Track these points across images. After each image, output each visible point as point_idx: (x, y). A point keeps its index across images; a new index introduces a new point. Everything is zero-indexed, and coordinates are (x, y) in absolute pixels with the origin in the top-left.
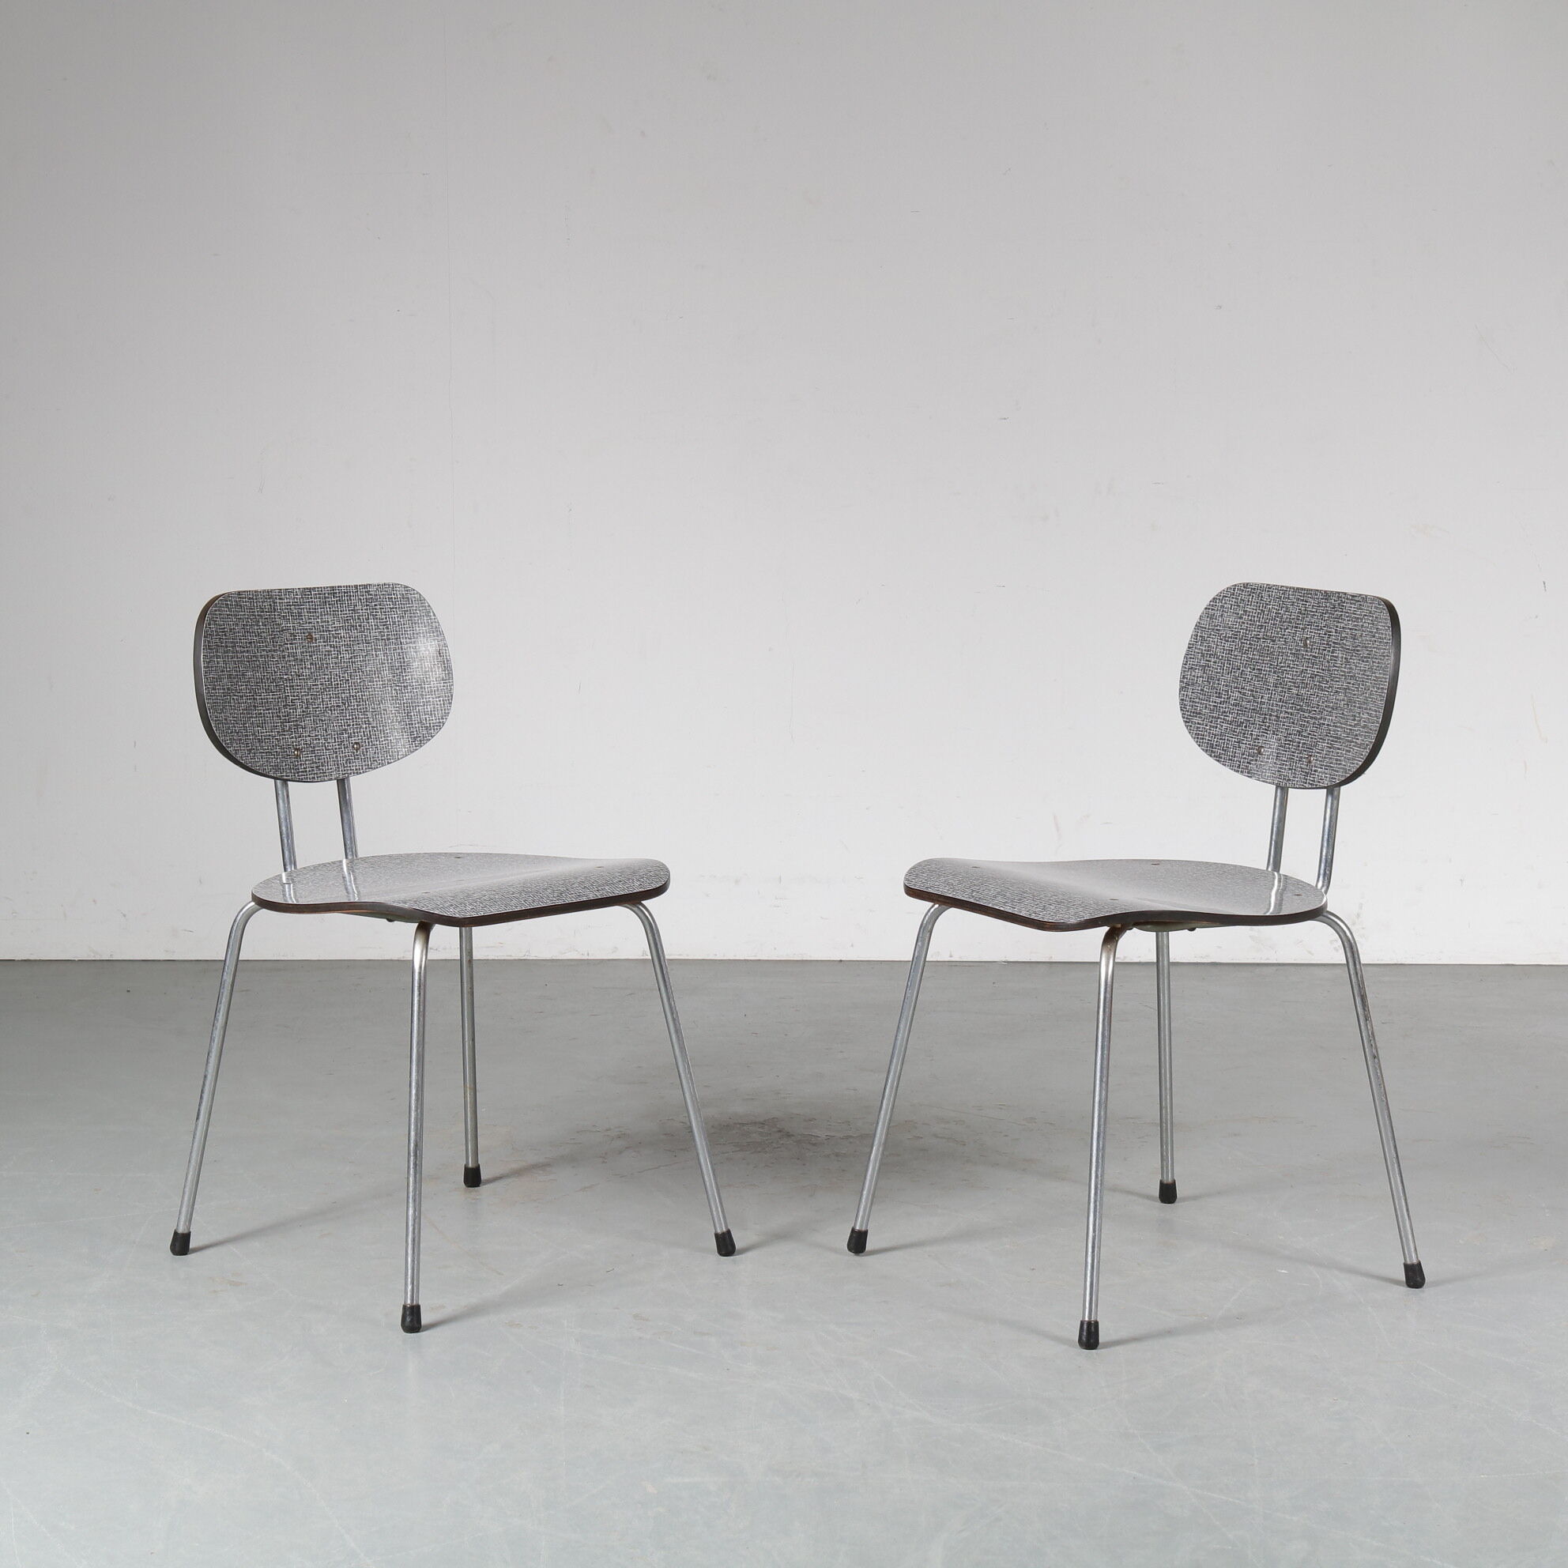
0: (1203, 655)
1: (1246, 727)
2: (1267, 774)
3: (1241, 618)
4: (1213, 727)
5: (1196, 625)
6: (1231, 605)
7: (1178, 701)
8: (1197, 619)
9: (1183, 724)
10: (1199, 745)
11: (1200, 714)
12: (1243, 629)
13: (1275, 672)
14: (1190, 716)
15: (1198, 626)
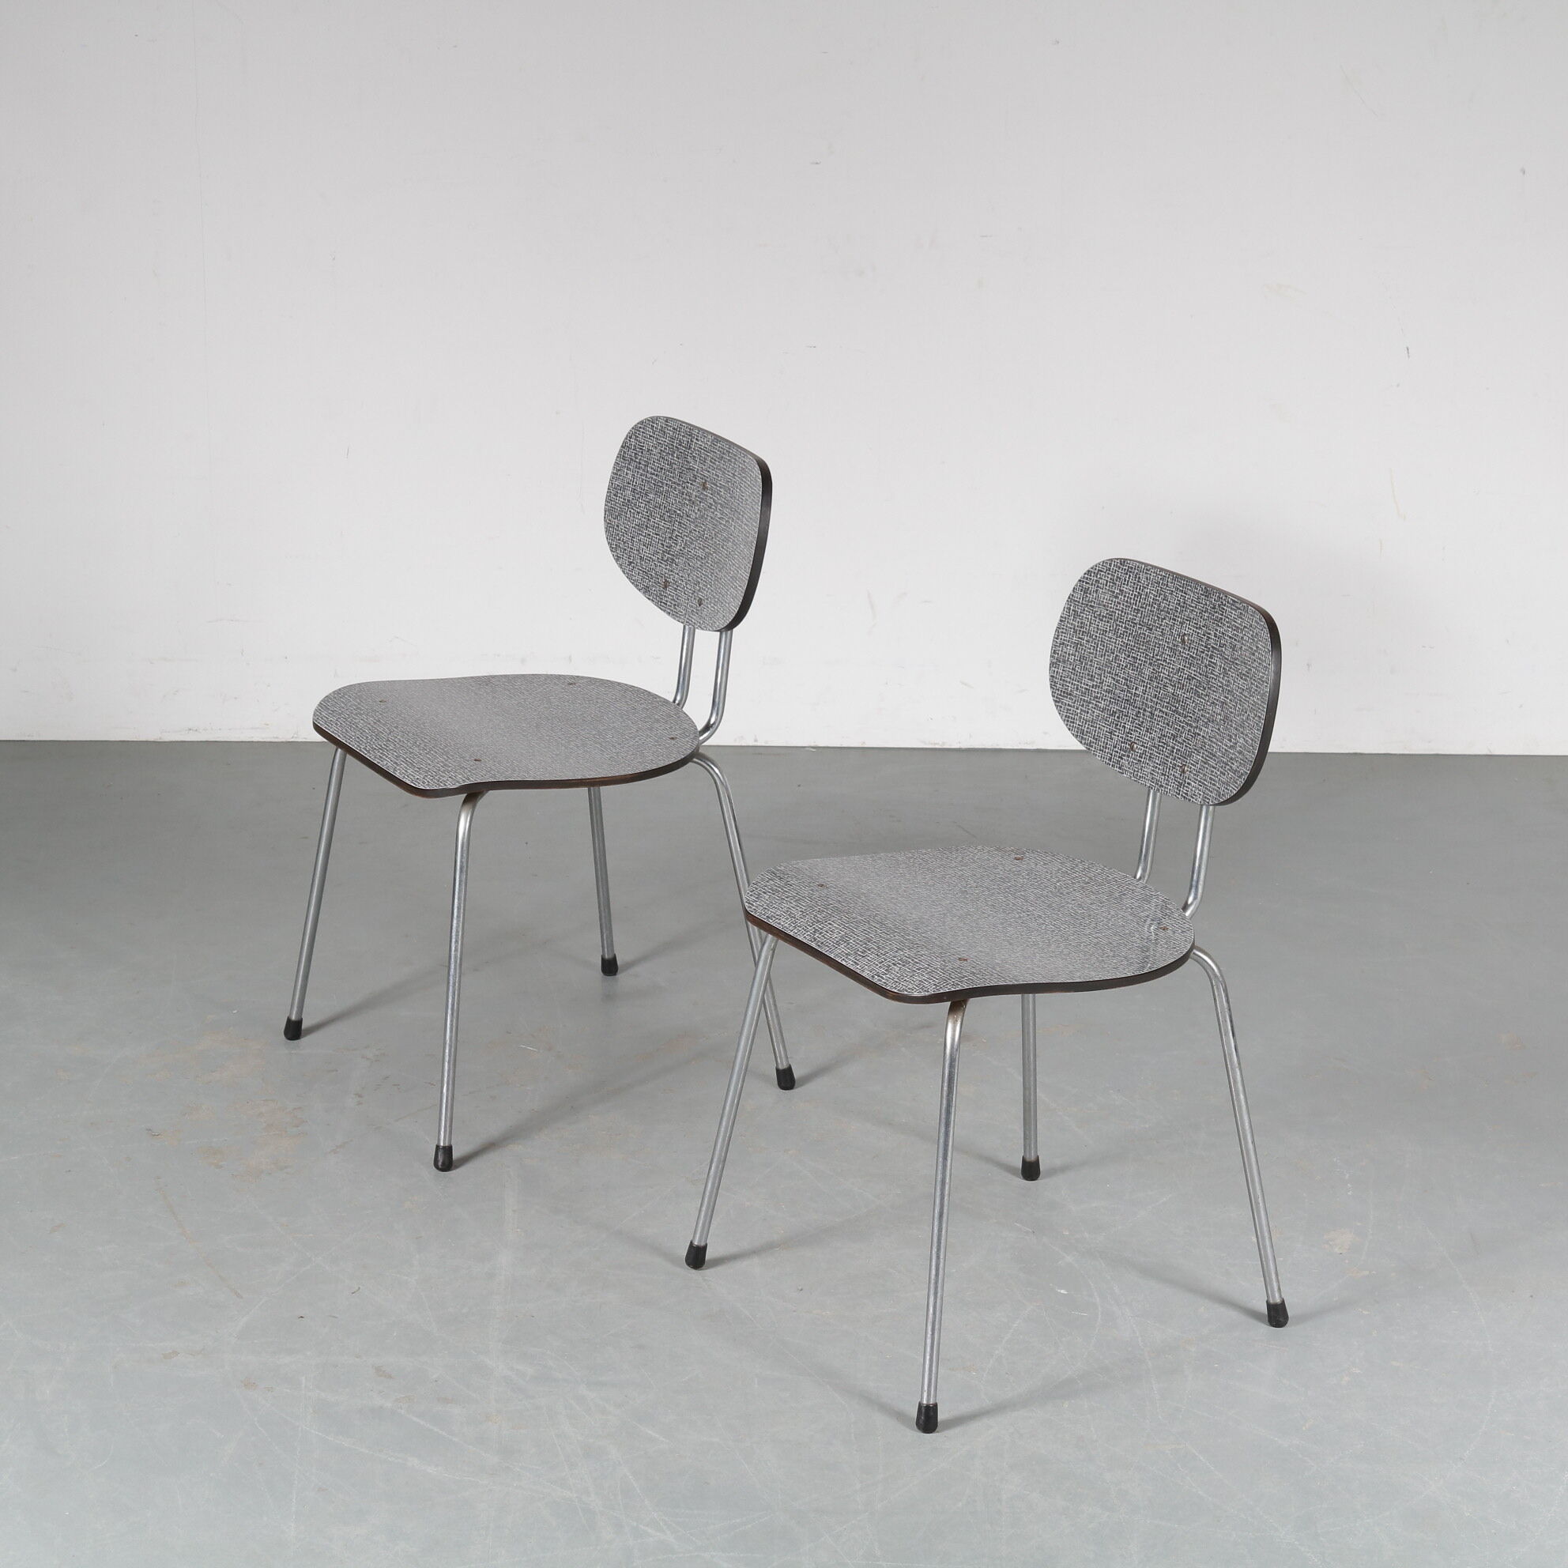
0: (1075, 631)
1: (1118, 717)
2: (1139, 774)
3: (1116, 597)
4: (1085, 711)
5: (1069, 598)
6: (1107, 581)
7: (1048, 677)
8: (1070, 591)
9: (1053, 703)
10: (1069, 729)
11: (1070, 694)
12: (1119, 610)
13: (1150, 664)
14: (1061, 695)
15: (1071, 599)
